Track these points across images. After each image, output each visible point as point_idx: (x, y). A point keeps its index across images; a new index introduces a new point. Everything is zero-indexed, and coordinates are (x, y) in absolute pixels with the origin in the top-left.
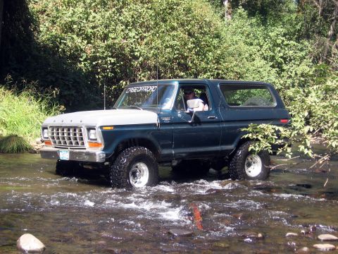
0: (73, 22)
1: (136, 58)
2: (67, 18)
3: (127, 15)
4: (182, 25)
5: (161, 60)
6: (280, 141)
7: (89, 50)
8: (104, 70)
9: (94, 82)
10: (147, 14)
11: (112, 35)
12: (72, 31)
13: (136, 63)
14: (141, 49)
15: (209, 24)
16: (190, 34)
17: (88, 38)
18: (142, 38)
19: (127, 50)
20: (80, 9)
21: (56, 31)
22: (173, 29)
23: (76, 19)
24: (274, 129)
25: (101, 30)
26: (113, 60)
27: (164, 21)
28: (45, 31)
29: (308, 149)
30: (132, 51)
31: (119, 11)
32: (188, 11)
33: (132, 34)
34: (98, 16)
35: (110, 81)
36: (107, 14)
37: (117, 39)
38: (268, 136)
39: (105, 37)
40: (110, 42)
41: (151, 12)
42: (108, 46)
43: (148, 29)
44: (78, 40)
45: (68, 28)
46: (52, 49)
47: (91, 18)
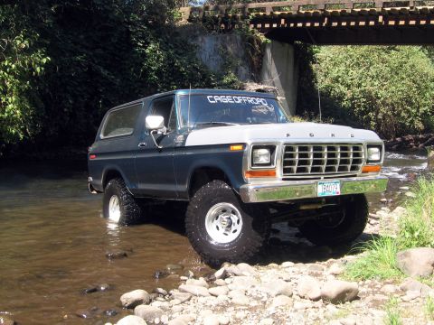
0: (338, 77)
1: (379, 98)
2: (334, 74)
3: (373, 71)
4: (409, 76)
5: (395, 99)
7: (349, 94)
8: (359, 106)
9: (352, 113)
10: (386, 70)
11: (363, 84)
12: (338, 82)
13: (379, 102)
14: (382, 93)
15: (426, 75)
16: (414, 82)
17: (348, 86)
18: (383, 86)
19: (373, 93)
20: (342, 68)
21: (327, 82)
22: (403, 79)
23: (340, 75)
25: (356, 81)
26: (364, 100)
27: (397, 74)
28: (322, 83)
30: (376, 94)
31: (368, 69)
32: (413, 66)
33: (376, 83)
34: (354, 72)
35: (362, 113)
36: (361, 71)
37: (367, 86)
39: (359, 86)
40: (363, 88)
41: (388, 69)
42: (361, 92)
43: (387, 79)
44: (342, 88)
45: (336, 80)
46: (326, 94)
47: (350, 74)
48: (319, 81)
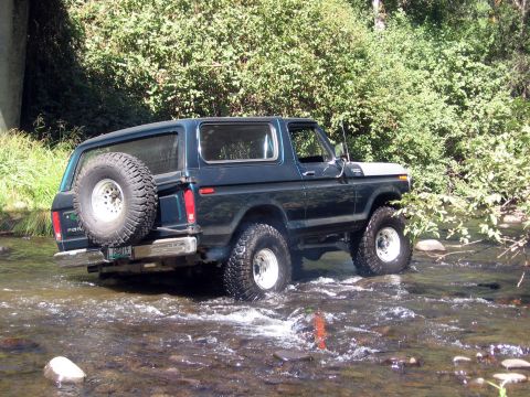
0: (137, 35)
1: (235, 90)
2: (127, 25)
3: (220, 24)
4: (306, 38)
5: (272, 92)
6: (451, 219)
7: (161, 76)
8: (185, 109)
10: (251, 22)
11: (197, 55)
12: (136, 48)
13: (233, 98)
14: (243, 76)
15: (348, 37)
16: (318, 53)
17: (160, 60)
18: (244, 60)
19: (220, 78)
20: (147, 15)
21: (110, 49)
22: (292, 44)
23: (141, 30)
24: (442, 200)
25: (179, 48)
26: (198, 94)
27: (279, 33)
28: (94, 49)
29: (495, 230)
30: (228, 79)
31: (209, 18)
32: (316, 17)
33: (228, 53)
34: (176, 26)
36: (190, 23)
37: (205, 60)
38: (432, 210)
39: (187, 59)
40: (194, 65)
41: (257, 19)
42: (192, 72)
43: (253, 45)
44: (145, 63)
45: (130, 44)
46: (105, 77)
47: (164, 29)
48: (89, 44)
